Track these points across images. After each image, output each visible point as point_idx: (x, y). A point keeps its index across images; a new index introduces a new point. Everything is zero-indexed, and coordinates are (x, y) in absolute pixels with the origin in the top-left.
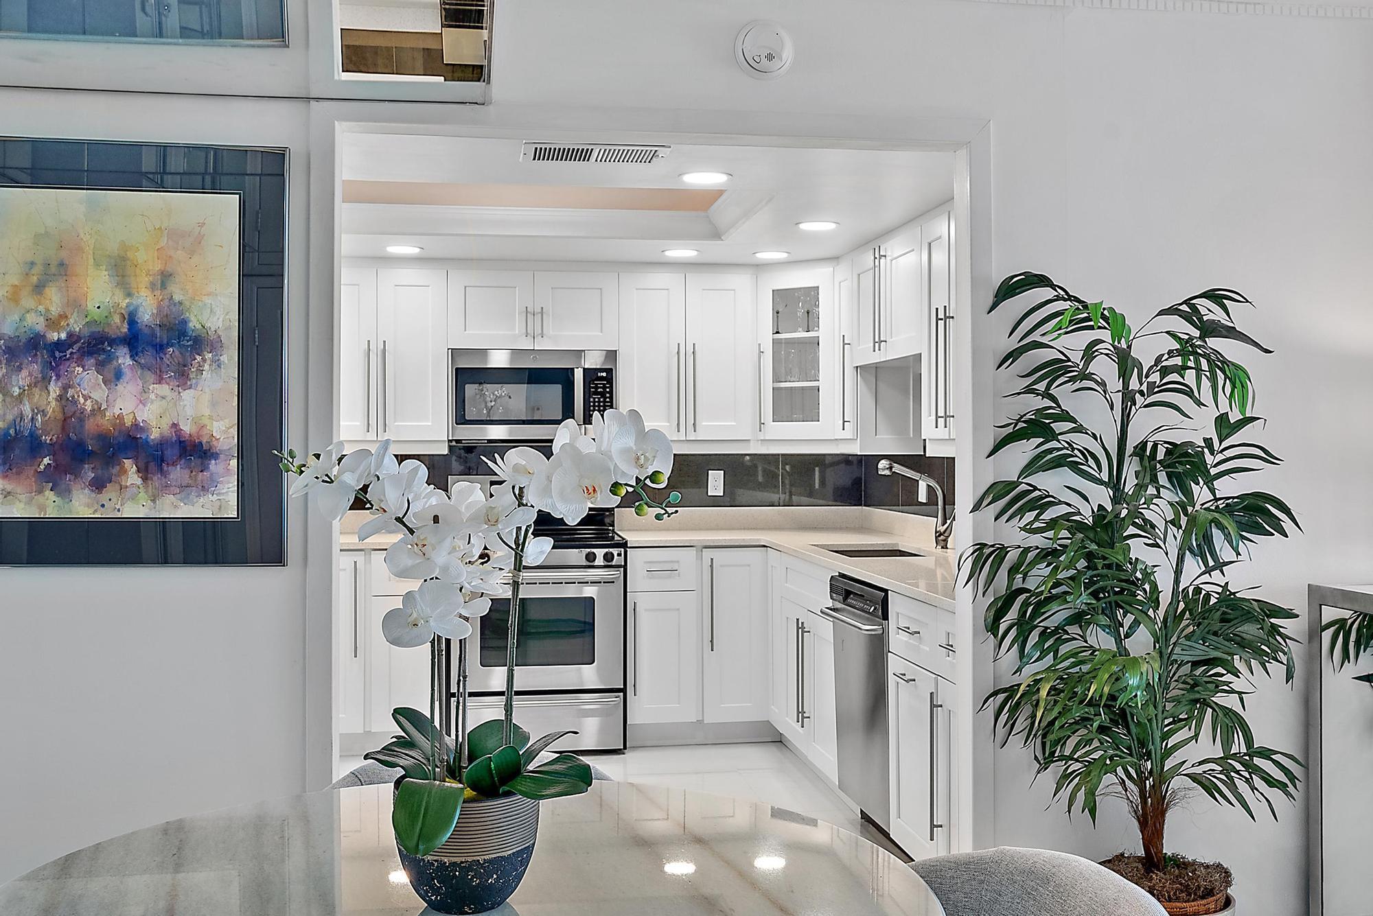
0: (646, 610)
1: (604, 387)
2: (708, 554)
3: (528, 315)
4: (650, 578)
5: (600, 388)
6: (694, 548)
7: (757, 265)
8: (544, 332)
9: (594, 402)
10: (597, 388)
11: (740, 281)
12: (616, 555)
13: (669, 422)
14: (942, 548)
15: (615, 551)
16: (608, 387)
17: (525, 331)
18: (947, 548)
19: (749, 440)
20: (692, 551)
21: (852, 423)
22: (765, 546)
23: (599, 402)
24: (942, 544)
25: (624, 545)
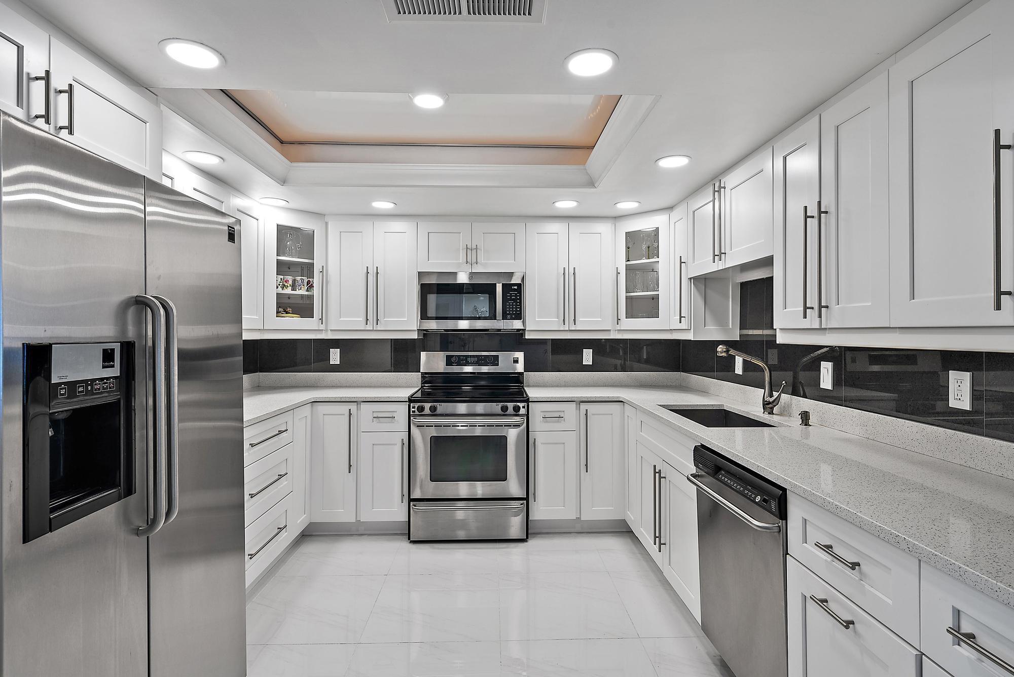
0: (541, 443)
1: (516, 296)
2: (584, 407)
3: (468, 250)
4: (545, 422)
5: (513, 296)
6: (575, 403)
7: (615, 217)
8: (478, 261)
9: (510, 305)
10: (511, 296)
11: (604, 228)
12: (521, 408)
13: (558, 318)
14: (769, 413)
15: (521, 405)
16: (518, 296)
17: (465, 260)
18: (773, 414)
19: (610, 330)
20: (573, 405)
21: (686, 318)
22: (622, 402)
23: (513, 305)
24: (769, 410)
25: (527, 401)
